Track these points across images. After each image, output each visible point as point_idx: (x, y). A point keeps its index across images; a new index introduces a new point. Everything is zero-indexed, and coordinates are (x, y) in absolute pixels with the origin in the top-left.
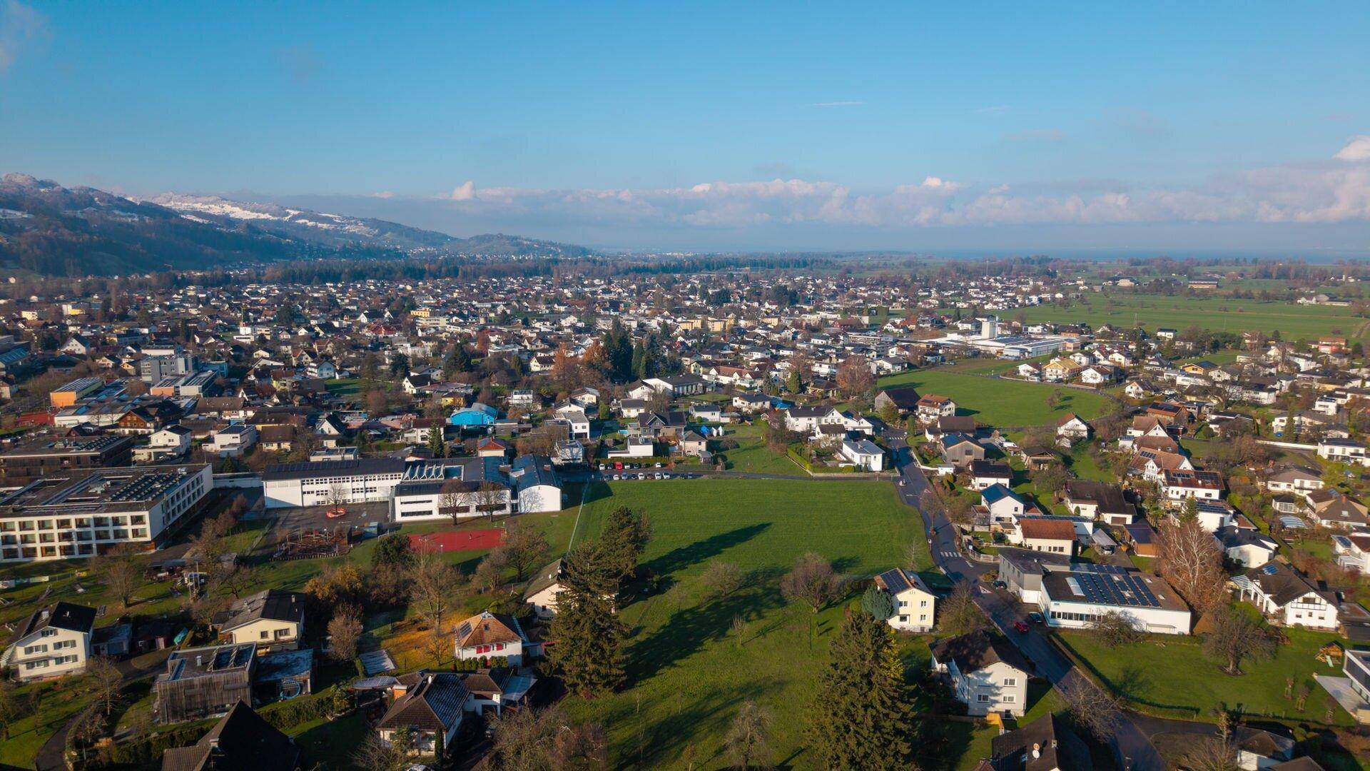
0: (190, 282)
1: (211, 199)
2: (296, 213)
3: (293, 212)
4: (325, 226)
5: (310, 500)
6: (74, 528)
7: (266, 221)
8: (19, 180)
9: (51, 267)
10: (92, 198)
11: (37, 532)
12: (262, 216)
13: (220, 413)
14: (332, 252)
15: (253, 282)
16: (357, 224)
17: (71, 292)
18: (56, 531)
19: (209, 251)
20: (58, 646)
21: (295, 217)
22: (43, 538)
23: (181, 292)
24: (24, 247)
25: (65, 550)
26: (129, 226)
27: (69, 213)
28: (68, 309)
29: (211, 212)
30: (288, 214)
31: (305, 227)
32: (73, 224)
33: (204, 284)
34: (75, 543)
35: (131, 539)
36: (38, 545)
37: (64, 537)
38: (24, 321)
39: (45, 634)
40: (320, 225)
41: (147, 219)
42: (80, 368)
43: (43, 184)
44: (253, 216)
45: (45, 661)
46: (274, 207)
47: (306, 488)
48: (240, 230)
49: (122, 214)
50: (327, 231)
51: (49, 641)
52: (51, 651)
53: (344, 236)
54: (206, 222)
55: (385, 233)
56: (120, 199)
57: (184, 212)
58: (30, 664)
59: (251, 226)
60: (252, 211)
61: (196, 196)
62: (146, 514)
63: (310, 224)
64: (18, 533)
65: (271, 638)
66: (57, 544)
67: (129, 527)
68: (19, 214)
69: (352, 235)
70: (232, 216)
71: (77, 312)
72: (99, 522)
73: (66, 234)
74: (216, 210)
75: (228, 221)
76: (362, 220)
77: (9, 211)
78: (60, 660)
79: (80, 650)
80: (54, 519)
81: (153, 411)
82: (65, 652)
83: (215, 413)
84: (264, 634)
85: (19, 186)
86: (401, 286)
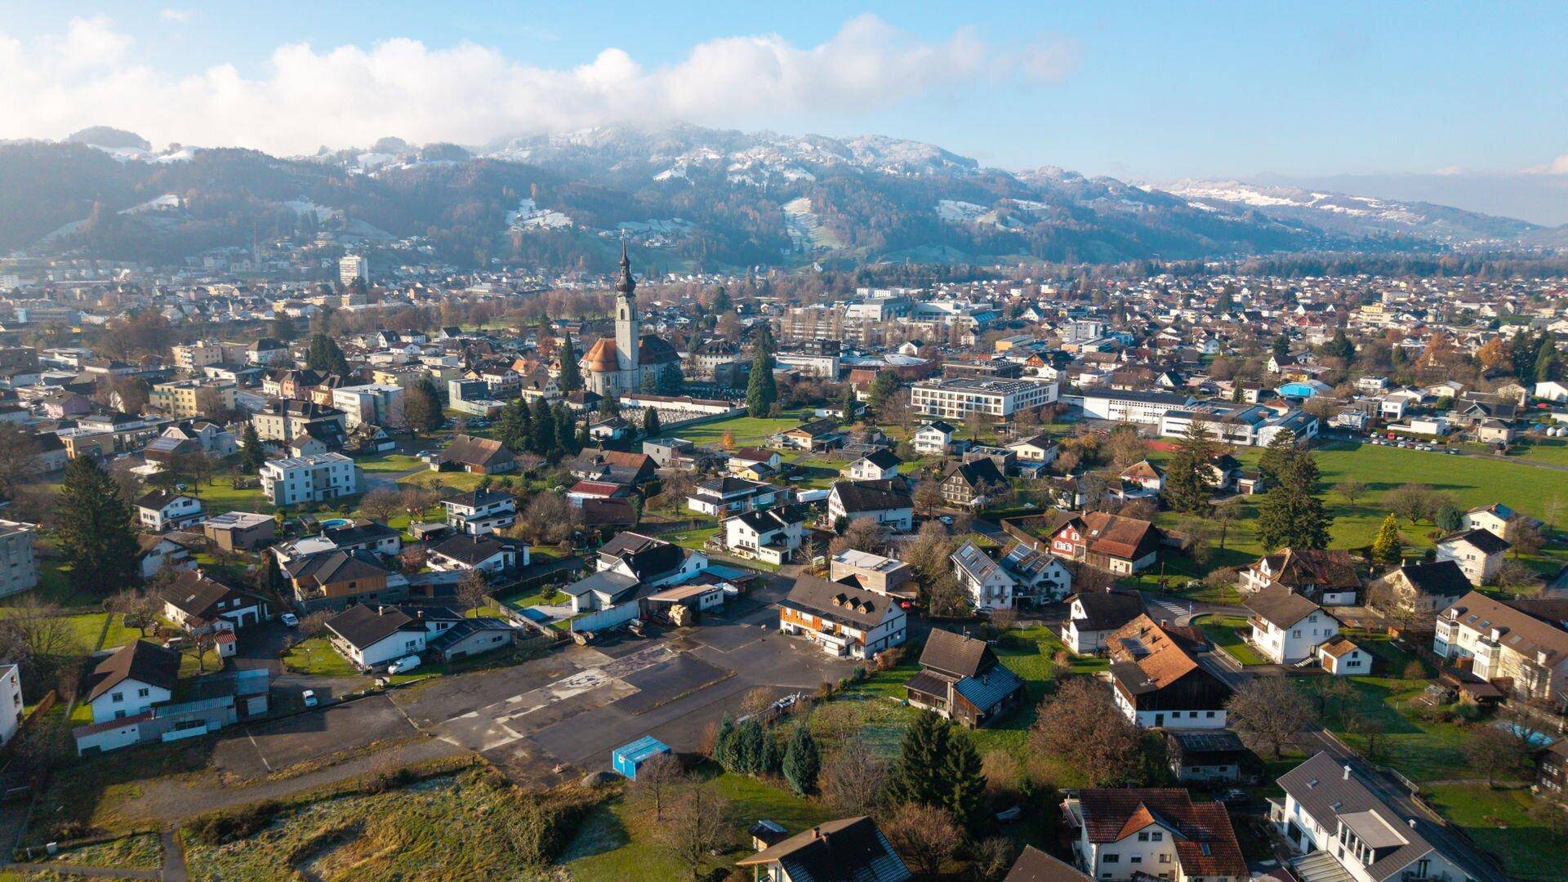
0: (1163, 271)
1: (1228, 184)
2: (1323, 197)
3: (1319, 196)
4: (1356, 212)
5: (1114, 416)
6: (965, 402)
7: (1285, 208)
8: (1049, 172)
9: (1054, 255)
10: (1106, 189)
11: (947, 401)
12: (1282, 202)
13: (1098, 364)
14: (1348, 243)
15: (1226, 273)
16: (1397, 209)
17: (1059, 276)
18: (956, 402)
19: (1205, 240)
20: (933, 438)
21: (1321, 202)
22: (950, 405)
23: (1150, 279)
24: (1036, 235)
25: (960, 414)
26: (1134, 215)
27: (1083, 203)
28: (1045, 289)
29: (1226, 198)
30: (1313, 198)
31: (1330, 215)
32: (1082, 214)
33: (1177, 272)
34: (964, 410)
35: (993, 413)
36: (946, 408)
37: (961, 405)
38: (1009, 296)
39: (929, 430)
40: (1349, 211)
41: (1151, 208)
42: (1025, 330)
43: (1069, 175)
44: (1272, 201)
45: (927, 444)
46: (1298, 191)
47: (1112, 407)
48: (1246, 218)
49: (1129, 203)
50: (1357, 218)
51: (929, 434)
52: (930, 440)
53: (1377, 224)
54: (1213, 209)
55: (1436, 219)
56: (1132, 188)
57: (1194, 200)
58: (921, 444)
59: (1258, 214)
60: (1271, 196)
61: (1214, 181)
62: (1002, 398)
63: (1337, 210)
64: (938, 400)
65: (1030, 456)
66: (956, 409)
67: (993, 405)
68: (1039, 205)
69: (1389, 224)
70: (1247, 202)
71: (1050, 291)
72: (978, 400)
73: (1073, 225)
74: (1231, 196)
75: (1238, 208)
76: (1405, 204)
77: (1032, 203)
78: (933, 446)
79: (941, 442)
80: (956, 394)
81: (1050, 356)
82: (935, 442)
83: (1094, 364)
84: (1026, 453)
85: (1048, 179)
86: (1395, 283)
